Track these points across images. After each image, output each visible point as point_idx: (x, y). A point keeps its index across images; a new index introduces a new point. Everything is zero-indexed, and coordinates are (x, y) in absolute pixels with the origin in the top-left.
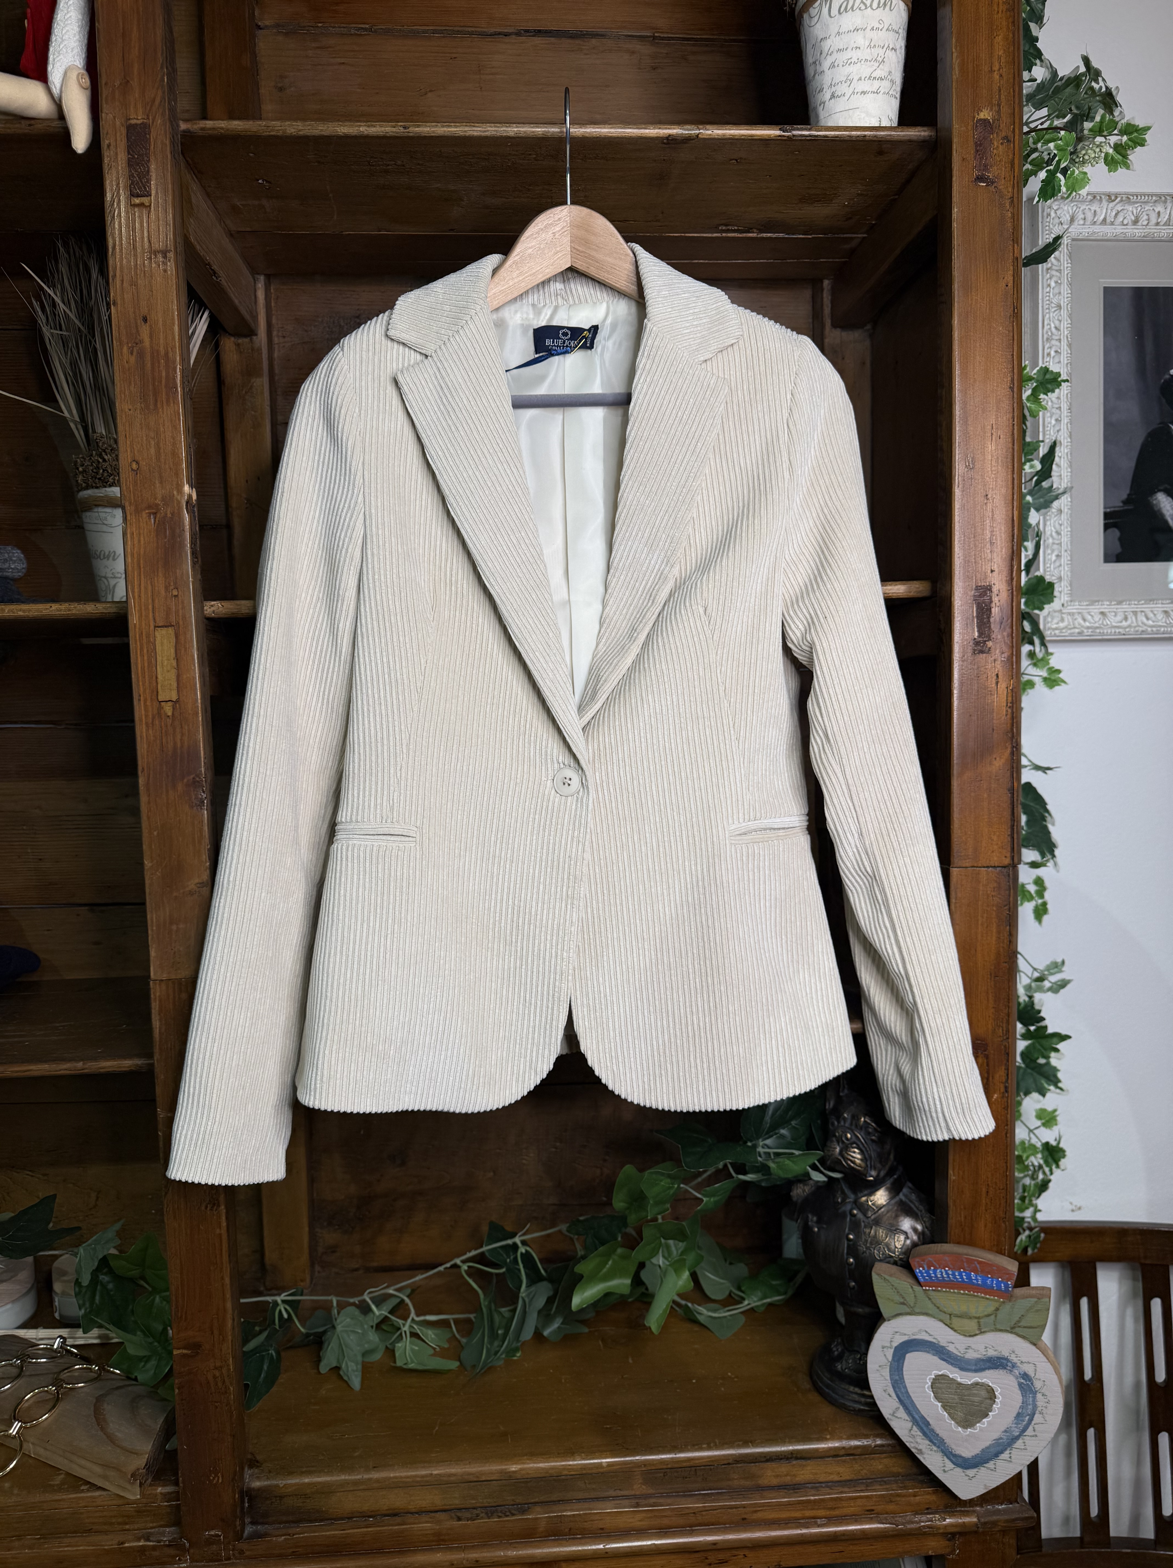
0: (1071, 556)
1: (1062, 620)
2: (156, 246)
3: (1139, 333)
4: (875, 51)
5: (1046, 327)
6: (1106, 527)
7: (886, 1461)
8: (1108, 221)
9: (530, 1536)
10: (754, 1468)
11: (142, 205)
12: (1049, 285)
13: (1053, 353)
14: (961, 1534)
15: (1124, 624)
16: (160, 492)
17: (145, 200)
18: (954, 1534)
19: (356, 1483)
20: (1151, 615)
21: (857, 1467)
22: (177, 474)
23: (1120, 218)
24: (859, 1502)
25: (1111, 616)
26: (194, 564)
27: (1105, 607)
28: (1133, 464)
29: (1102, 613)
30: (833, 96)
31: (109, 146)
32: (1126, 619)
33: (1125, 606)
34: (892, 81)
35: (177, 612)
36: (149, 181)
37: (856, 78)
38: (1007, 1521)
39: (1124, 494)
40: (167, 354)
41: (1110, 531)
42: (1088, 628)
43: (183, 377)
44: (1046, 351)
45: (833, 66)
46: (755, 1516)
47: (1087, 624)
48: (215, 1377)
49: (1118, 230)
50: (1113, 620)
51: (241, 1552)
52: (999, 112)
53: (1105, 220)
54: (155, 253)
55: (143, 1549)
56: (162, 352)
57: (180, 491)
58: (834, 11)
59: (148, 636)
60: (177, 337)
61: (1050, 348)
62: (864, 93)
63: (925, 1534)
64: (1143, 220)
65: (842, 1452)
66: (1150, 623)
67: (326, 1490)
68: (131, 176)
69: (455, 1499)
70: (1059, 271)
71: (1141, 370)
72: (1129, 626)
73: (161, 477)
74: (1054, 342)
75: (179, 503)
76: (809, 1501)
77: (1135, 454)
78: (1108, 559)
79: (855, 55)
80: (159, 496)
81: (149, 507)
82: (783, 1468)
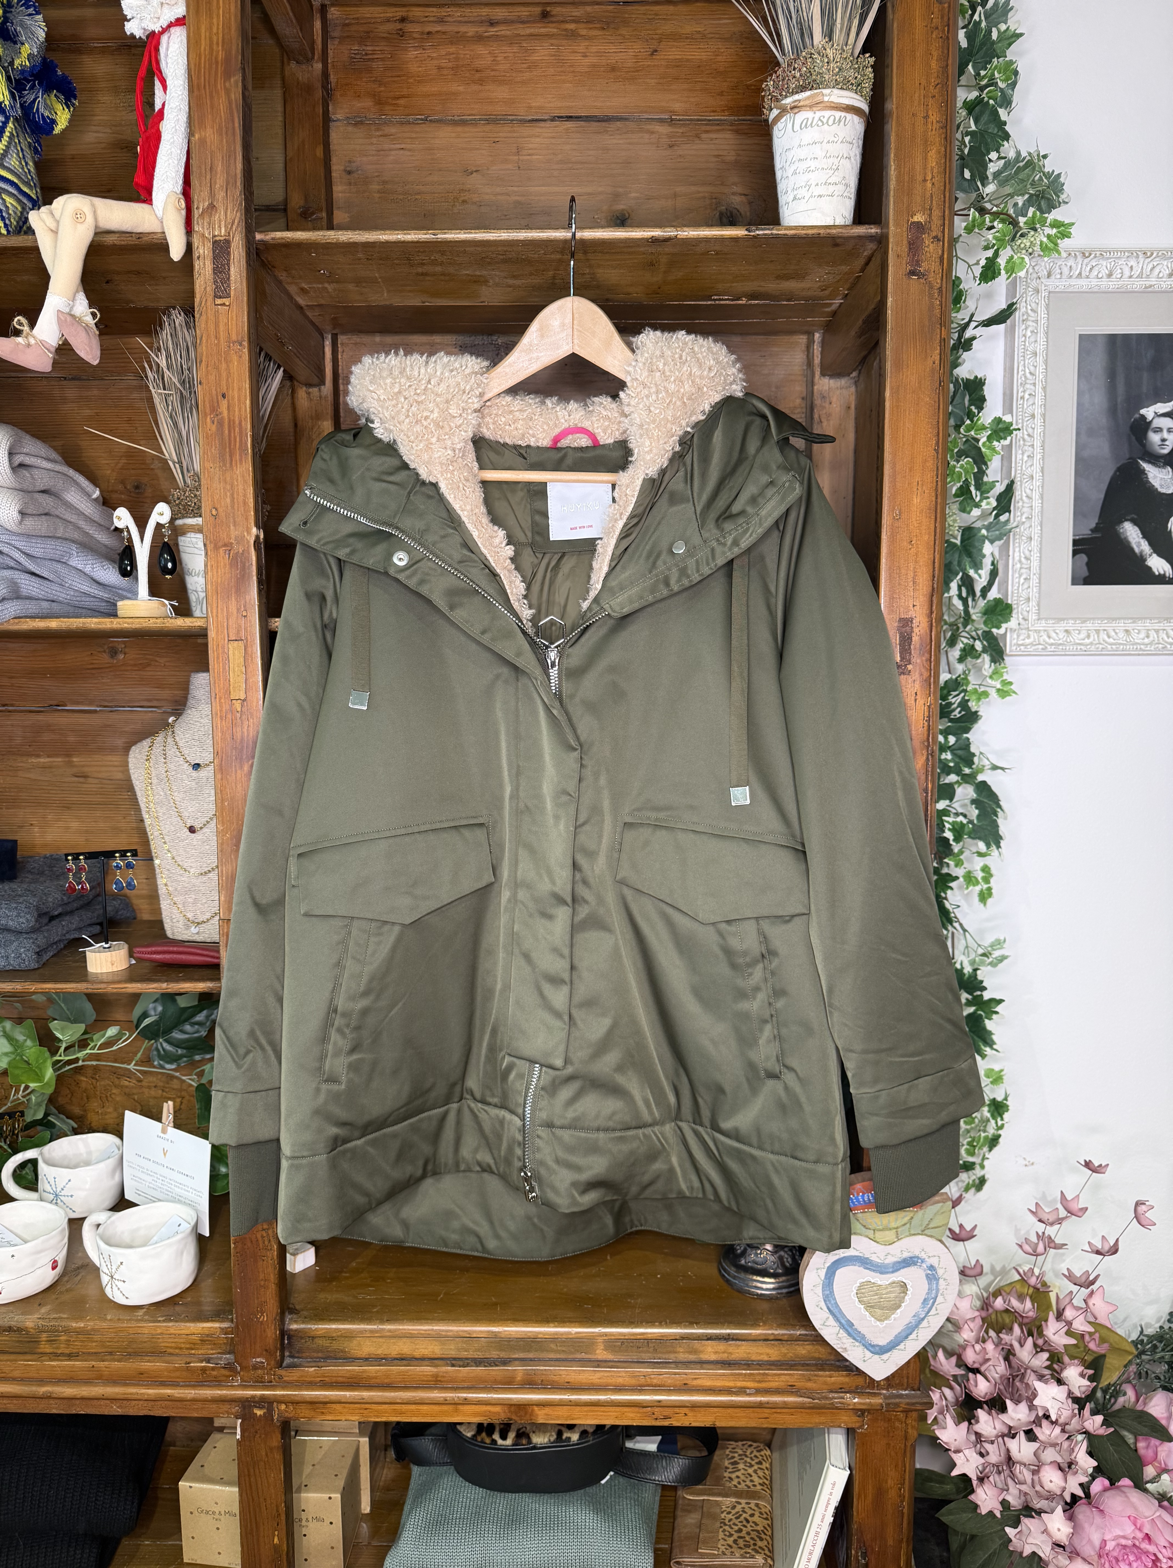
0: (1040, 579)
1: (1029, 637)
2: (234, 338)
3: (1112, 374)
4: (831, 161)
5: (1021, 373)
6: (1075, 553)
7: (809, 1347)
8: (1083, 274)
9: (509, 1383)
10: (696, 1344)
11: (224, 304)
12: (1024, 336)
13: (1027, 396)
14: (869, 1411)
15: (1087, 641)
16: (234, 533)
17: (226, 301)
18: (863, 1411)
19: (372, 1331)
20: (1112, 634)
21: (784, 1350)
22: (247, 519)
23: (1095, 272)
24: (783, 1378)
25: (1075, 634)
26: (260, 591)
27: (1070, 625)
28: (1102, 496)
29: (1067, 631)
30: (795, 199)
31: (198, 258)
32: (1088, 636)
33: (1089, 624)
34: (847, 185)
35: (246, 629)
36: (229, 286)
37: (814, 184)
38: (908, 1404)
39: (1093, 523)
40: (240, 424)
41: (1078, 556)
42: (1052, 644)
43: (253, 441)
44: (1020, 394)
45: (795, 173)
46: (695, 1383)
47: (1052, 641)
48: (263, 1237)
49: (1094, 282)
50: (1077, 637)
51: (281, 1377)
52: (930, 215)
53: (1080, 274)
54: (234, 342)
55: (204, 1370)
56: (237, 422)
57: (249, 533)
58: (797, 127)
59: (223, 648)
60: (248, 410)
61: (1024, 392)
62: (820, 196)
63: (837, 1408)
64: (1117, 273)
65: (772, 1337)
66: (1111, 640)
67: (349, 1336)
68: (215, 282)
69: (451, 1350)
70: (1036, 321)
71: (1113, 410)
72: (1091, 644)
73: (235, 522)
74: (1028, 386)
75: (248, 542)
76: (741, 1374)
77: (1104, 487)
78: (1075, 582)
79: (813, 164)
80: (233, 536)
81: (225, 545)
82: (721, 1346)
